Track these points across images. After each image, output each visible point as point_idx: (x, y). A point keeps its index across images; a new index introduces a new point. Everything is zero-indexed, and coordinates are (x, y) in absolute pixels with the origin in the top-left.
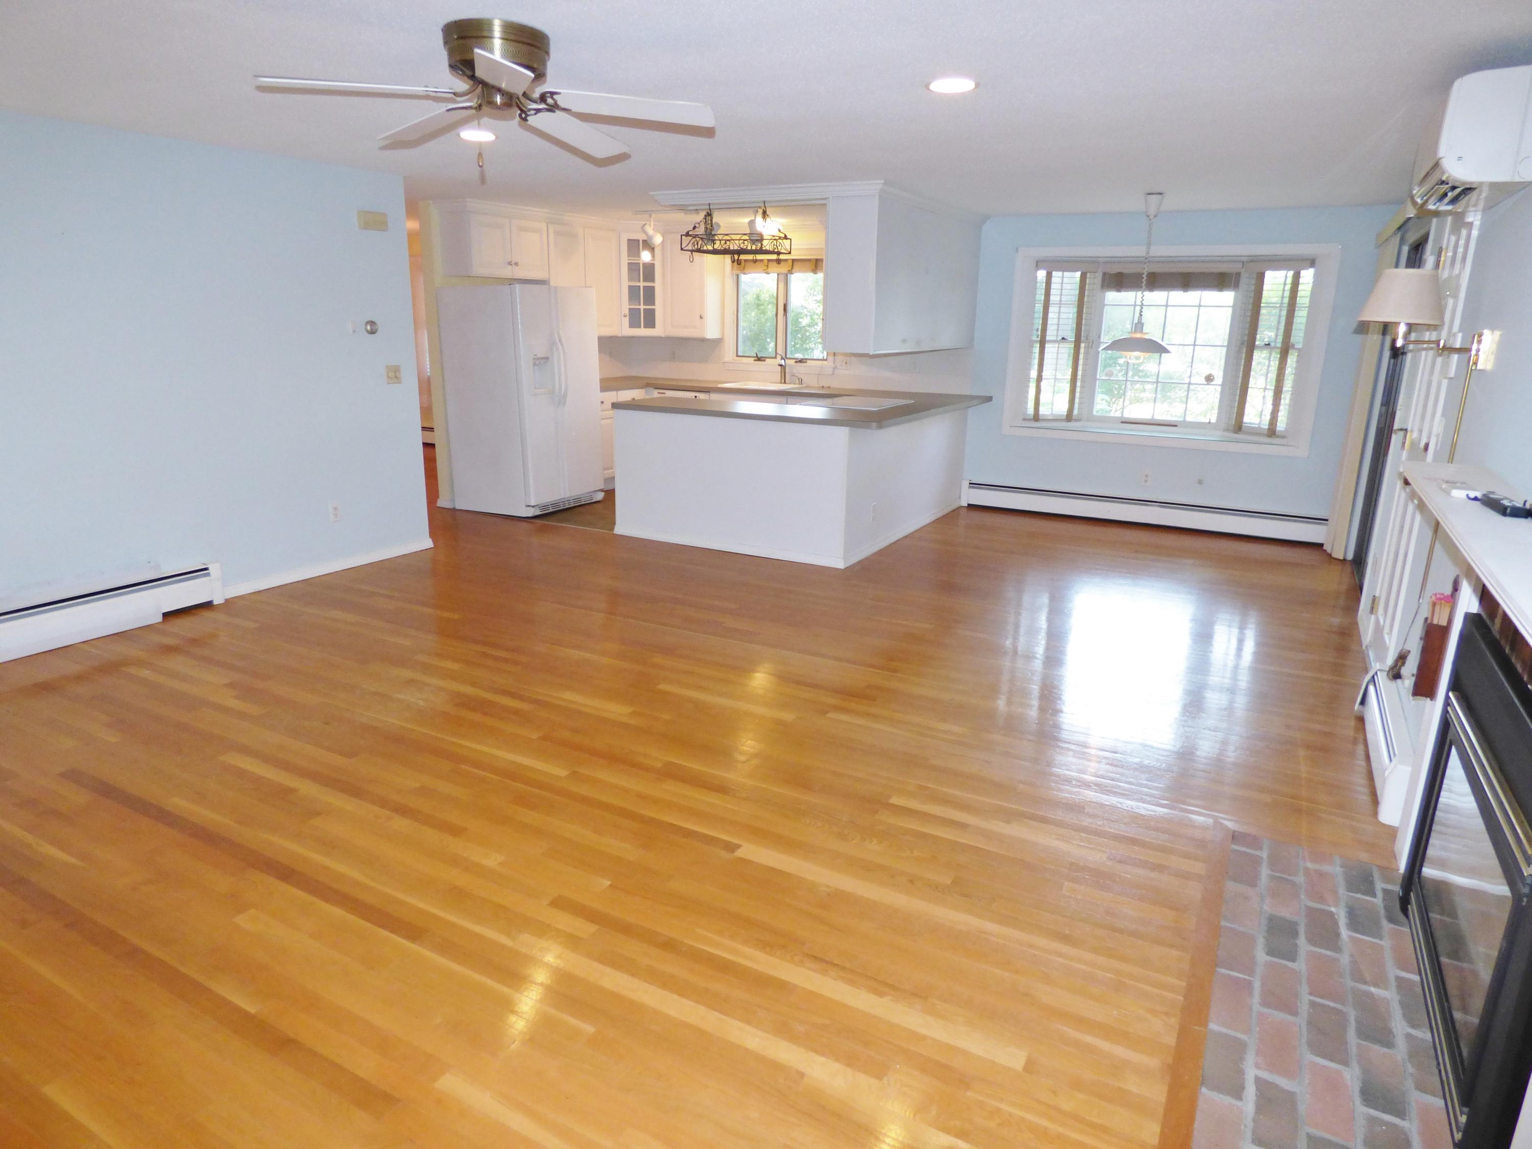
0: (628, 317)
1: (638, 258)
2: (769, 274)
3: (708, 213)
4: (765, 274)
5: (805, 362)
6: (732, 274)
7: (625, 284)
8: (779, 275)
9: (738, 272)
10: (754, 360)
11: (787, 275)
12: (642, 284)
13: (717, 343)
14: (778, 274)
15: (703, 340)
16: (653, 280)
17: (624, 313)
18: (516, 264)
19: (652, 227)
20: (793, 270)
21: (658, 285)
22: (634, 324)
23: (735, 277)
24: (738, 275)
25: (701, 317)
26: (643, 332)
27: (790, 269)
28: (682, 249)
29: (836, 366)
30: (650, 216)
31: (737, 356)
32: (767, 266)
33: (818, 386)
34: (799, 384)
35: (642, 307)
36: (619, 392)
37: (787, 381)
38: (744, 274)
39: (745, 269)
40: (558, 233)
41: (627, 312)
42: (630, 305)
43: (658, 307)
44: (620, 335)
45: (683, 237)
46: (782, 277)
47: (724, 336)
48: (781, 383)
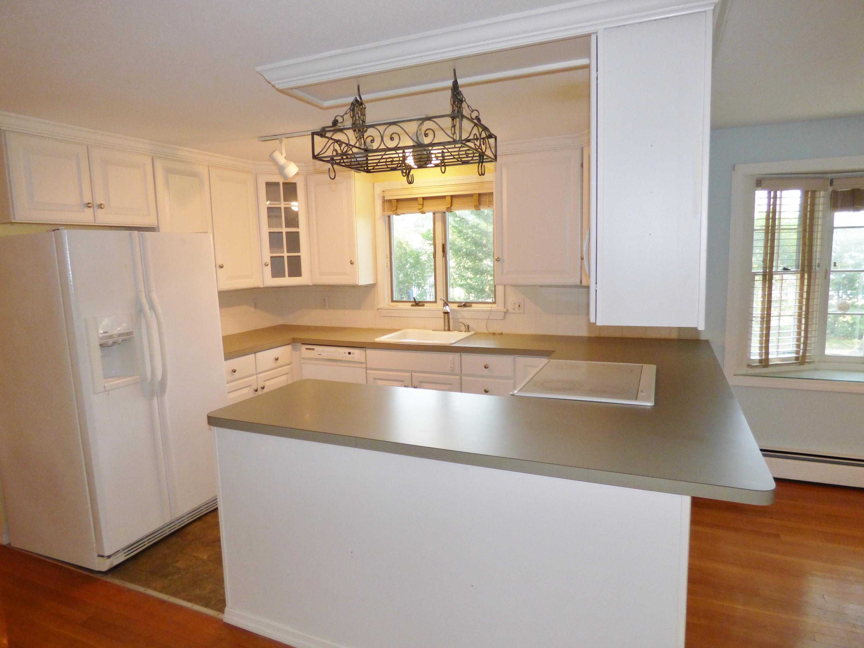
0: (270, 266)
1: (279, 203)
2: (424, 213)
3: (357, 101)
4: (420, 214)
5: (469, 306)
6: (384, 215)
7: (266, 230)
8: (436, 214)
9: (390, 213)
10: (412, 305)
11: (444, 213)
12: (284, 230)
13: (370, 288)
14: (434, 213)
15: (355, 287)
16: (297, 225)
17: (264, 263)
18: (100, 206)
19: (284, 155)
20: (452, 208)
21: (302, 230)
22: (277, 272)
23: (387, 219)
24: (389, 217)
25: (352, 263)
26: (287, 281)
27: (449, 206)
28: (315, 157)
29: (507, 310)
30: (281, 142)
31: (393, 301)
32: (423, 204)
33: (486, 332)
34: (466, 331)
35: (286, 254)
36: (259, 354)
37: (451, 328)
38: (397, 214)
39: (398, 209)
40: (168, 171)
41: (269, 261)
42: (271, 253)
43: (304, 253)
44: (262, 286)
45: (315, 136)
46: (439, 216)
47: (377, 282)
48: (445, 330)
